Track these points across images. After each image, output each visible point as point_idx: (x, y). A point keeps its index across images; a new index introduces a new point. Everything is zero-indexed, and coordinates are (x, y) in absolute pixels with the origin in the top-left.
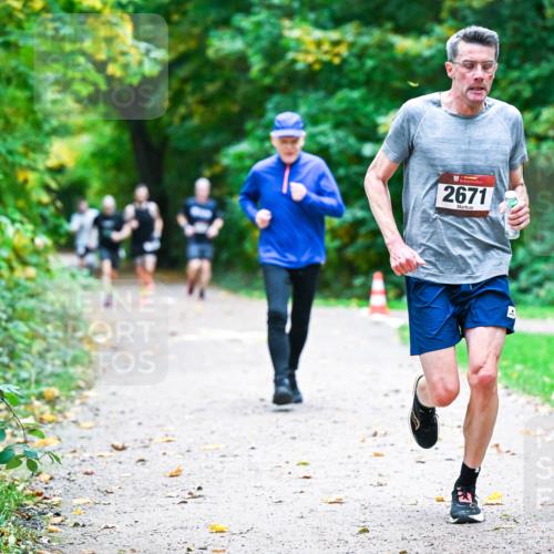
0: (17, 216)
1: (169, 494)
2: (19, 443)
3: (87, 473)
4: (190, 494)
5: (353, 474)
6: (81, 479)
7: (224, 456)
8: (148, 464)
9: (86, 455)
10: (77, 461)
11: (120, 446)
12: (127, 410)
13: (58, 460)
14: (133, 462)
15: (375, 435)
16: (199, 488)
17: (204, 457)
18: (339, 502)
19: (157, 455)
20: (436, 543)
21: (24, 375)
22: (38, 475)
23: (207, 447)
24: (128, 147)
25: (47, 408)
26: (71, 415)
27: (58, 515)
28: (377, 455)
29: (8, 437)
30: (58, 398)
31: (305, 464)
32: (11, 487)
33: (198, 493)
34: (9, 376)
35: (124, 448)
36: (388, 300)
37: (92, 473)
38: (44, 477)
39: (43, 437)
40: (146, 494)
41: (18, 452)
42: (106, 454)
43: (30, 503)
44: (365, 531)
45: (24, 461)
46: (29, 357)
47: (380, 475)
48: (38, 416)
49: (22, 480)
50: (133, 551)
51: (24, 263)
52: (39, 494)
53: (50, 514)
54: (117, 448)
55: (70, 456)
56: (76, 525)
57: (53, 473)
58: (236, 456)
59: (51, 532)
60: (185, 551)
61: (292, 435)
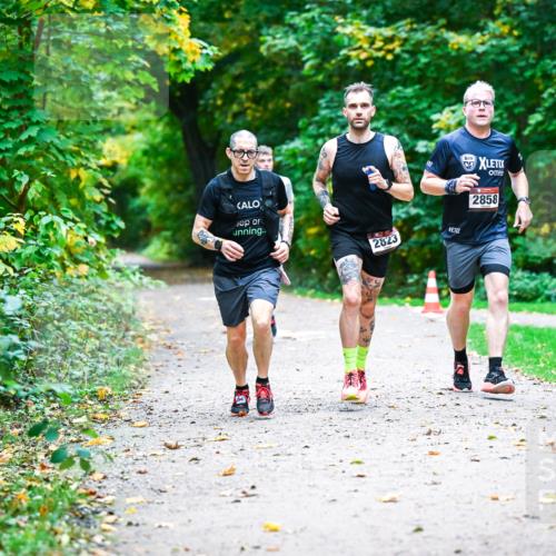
0: (71, 215)
1: (222, 493)
2: (72, 442)
3: (140, 472)
4: (244, 493)
5: (407, 473)
6: (134, 477)
7: (278, 455)
8: (201, 462)
9: (140, 454)
10: (131, 460)
11: (174, 444)
12: (180, 409)
13: (111, 459)
14: (187, 460)
15: (429, 433)
16: (253, 487)
17: (257, 456)
18: (393, 501)
19: (211, 454)
20: (491, 541)
21: (77, 373)
22: (91, 474)
23: (260, 445)
24: (181, 144)
25: (100, 407)
26: (124, 414)
27: (111, 513)
28: (432, 453)
29: (61, 436)
30: (111, 396)
31: (359, 463)
32: (65, 486)
33: (252, 492)
34: (61, 375)
35: (177, 447)
36: (441, 298)
37: (145, 472)
38: (98, 476)
39: (96, 436)
40: (200, 493)
41: (71, 451)
42: (160, 453)
43: (83, 503)
44: (419, 530)
45: (77, 460)
46: (82, 355)
47: (435, 474)
48: (91, 416)
49: (76, 479)
50: (187, 550)
51: (77, 262)
52: (93, 493)
53: (104, 513)
54: (170, 447)
55: (124, 454)
56: (130, 524)
57: (106, 471)
58: (290, 455)
59: (104, 530)
60: (238, 550)
61: (347, 433)
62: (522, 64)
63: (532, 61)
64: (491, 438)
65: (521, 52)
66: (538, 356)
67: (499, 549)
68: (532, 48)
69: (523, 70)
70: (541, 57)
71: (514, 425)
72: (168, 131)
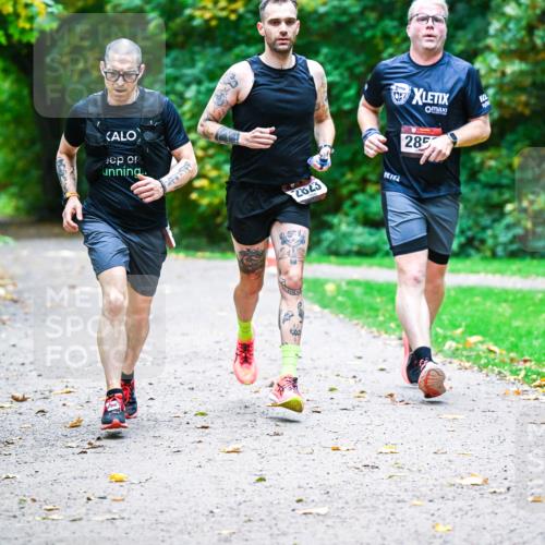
1: (69, 444)
4: (90, 444)
5: (250, 424)
8: (48, 415)
11: (21, 397)
12: (27, 362)
14: (33, 413)
16: (99, 439)
18: (236, 451)
19: (57, 406)
20: (331, 491)
31: (203, 414)
33: (98, 443)
35: (24, 400)
40: (47, 445)
42: (7, 405)
44: (262, 479)
47: (277, 425)
50: (34, 500)
54: (17, 400)
60: (85, 500)
61: (190, 386)
62: (363, 24)
63: (372, 22)
64: (331, 390)
65: (362, 13)
66: (377, 310)
67: (340, 498)
68: (373, 9)
69: (363, 30)
70: (381, 18)
71: (354, 377)
72: (15, 88)
